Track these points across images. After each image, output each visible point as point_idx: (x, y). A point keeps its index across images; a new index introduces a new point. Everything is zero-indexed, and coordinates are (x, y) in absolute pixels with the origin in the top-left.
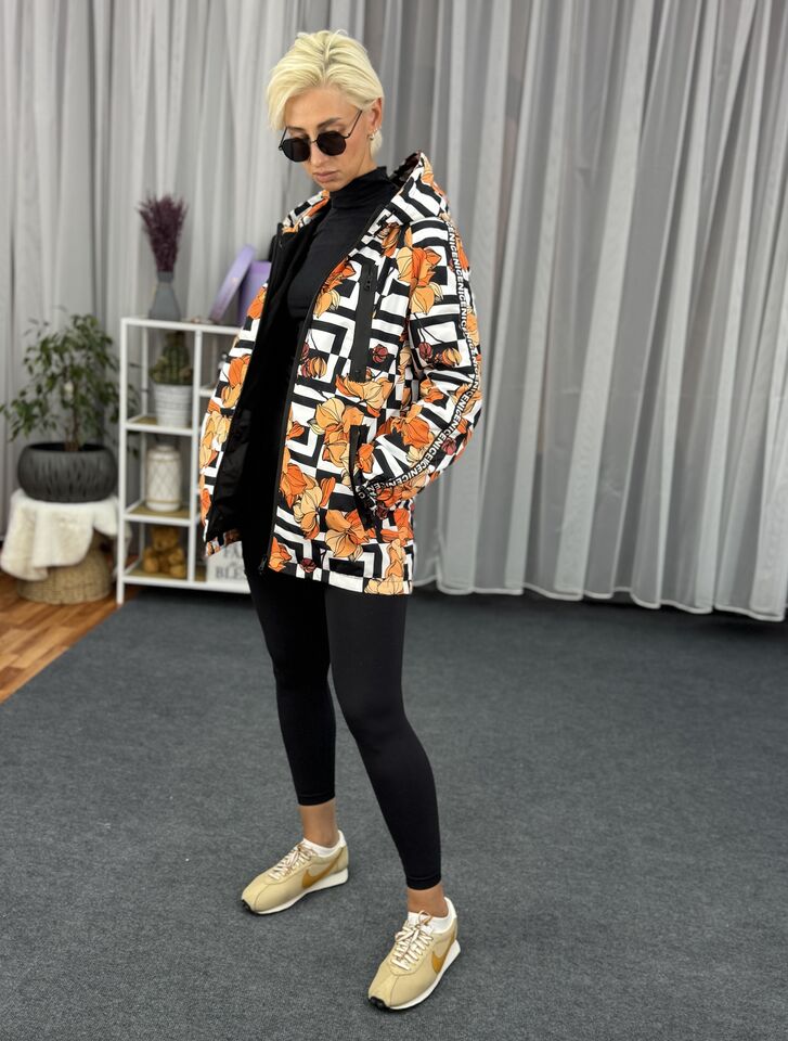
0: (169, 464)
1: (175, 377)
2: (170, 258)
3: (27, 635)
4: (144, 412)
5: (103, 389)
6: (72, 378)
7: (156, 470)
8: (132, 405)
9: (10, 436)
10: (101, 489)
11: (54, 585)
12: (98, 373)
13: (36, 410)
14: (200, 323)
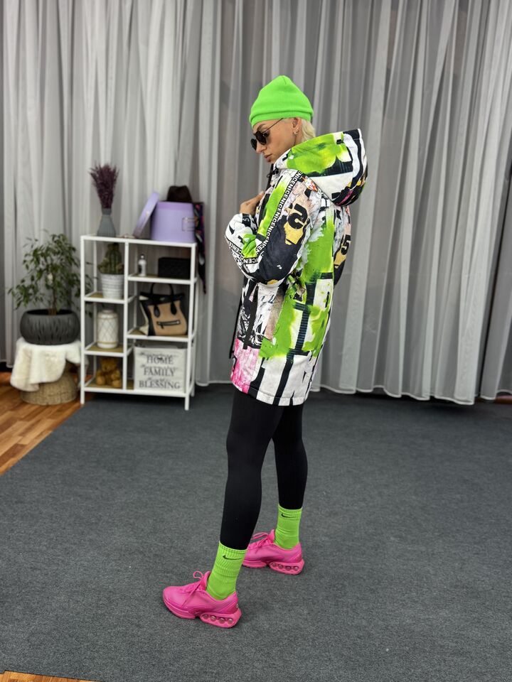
0: (110, 321)
1: (113, 269)
2: (110, 200)
3: (28, 424)
4: (95, 290)
5: (71, 277)
6: (52, 271)
7: (103, 324)
8: (88, 286)
9: (15, 306)
10: (70, 336)
11: (43, 394)
12: (67, 268)
13: (31, 291)
14: (127, 238)
